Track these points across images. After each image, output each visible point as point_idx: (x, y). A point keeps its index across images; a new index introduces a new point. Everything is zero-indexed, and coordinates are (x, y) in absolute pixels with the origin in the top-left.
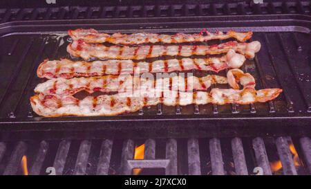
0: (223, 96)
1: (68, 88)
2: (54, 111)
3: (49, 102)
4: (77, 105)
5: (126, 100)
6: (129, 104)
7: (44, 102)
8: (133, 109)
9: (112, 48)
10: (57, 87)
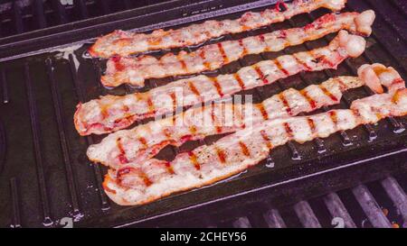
0: (372, 109)
1: (141, 146)
2: (144, 192)
3: (128, 179)
4: (172, 172)
5: (239, 148)
6: (246, 152)
7: (120, 181)
8: (256, 158)
9: (166, 59)
10: (124, 147)
